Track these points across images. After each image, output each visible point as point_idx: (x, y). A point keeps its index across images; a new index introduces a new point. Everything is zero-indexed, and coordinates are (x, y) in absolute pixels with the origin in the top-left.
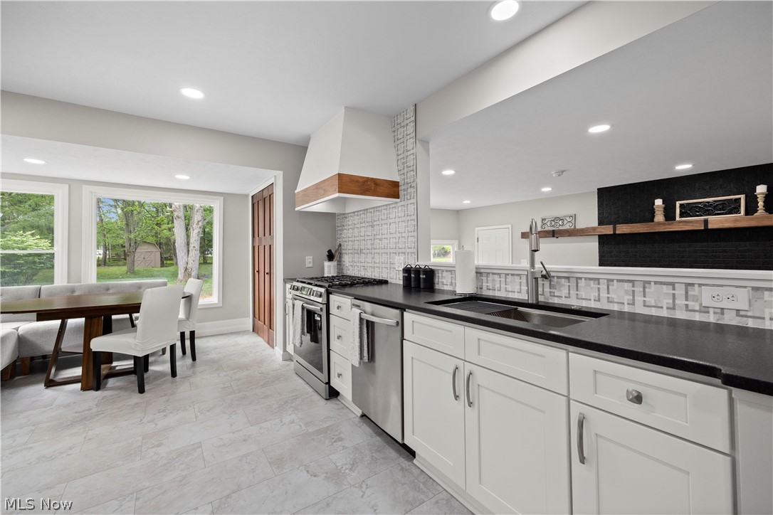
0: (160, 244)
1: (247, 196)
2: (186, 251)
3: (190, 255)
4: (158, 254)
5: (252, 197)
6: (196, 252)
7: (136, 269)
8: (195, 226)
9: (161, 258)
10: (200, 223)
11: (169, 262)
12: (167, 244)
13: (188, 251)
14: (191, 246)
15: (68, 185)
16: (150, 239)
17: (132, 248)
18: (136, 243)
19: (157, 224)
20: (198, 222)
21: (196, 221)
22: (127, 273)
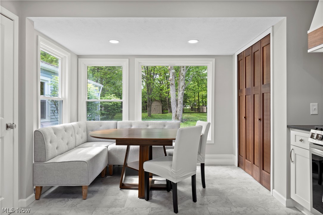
0: (162, 101)
1: (232, 56)
2: (176, 104)
3: (178, 107)
4: (161, 107)
5: (238, 56)
6: (181, 105)
7: (152, 114)
8: (181, 89)
9: (162, 109)
10: (183, 87)
11: (165, 111)
12: (165, 101)
13: (177, 104)
14: (179, 101)
15: (128, 59)
16: (157, 98)
17: (150, 103)
18: (151, 100)
19: (161, 90)
20: (183, 86)
21: (181, 86)
22: (148, 116)
